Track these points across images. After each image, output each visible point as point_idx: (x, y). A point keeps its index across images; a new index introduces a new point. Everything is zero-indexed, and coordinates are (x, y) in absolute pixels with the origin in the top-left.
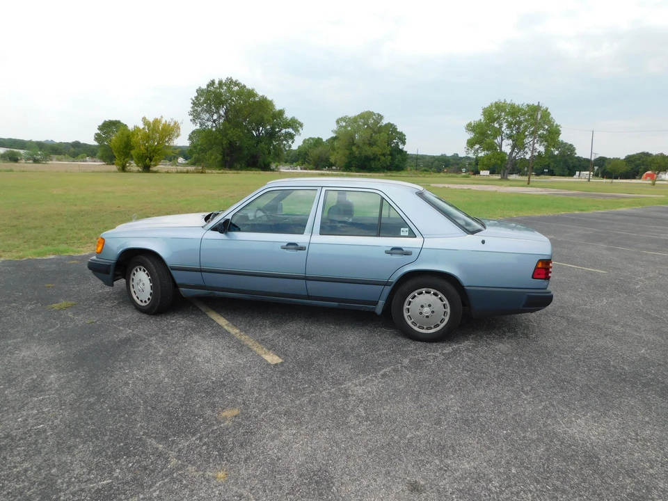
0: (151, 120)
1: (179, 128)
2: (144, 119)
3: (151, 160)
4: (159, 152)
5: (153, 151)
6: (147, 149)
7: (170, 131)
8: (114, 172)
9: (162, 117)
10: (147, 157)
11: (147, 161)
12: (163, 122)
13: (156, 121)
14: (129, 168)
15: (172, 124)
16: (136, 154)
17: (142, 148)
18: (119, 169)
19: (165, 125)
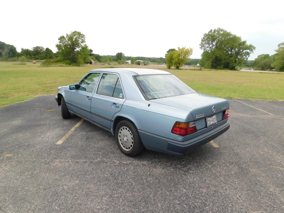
0: (181, 48)
1: (192, 51)
2: (179, 47)
3: (179, 64)
4: (183, 61)
5: (180, 61)
6: (178, 60)
7: (188, 52)
8: (166, 69)
9: (185, 47)
10: (178, 63)
11: (178, 64)
12: (186, 49)
13: (183, 48)
14: (171, 67)
15: (189, 49)
16: (174, 62)
17: (176, 59)
18: (168, 68)
19: (187, 49)
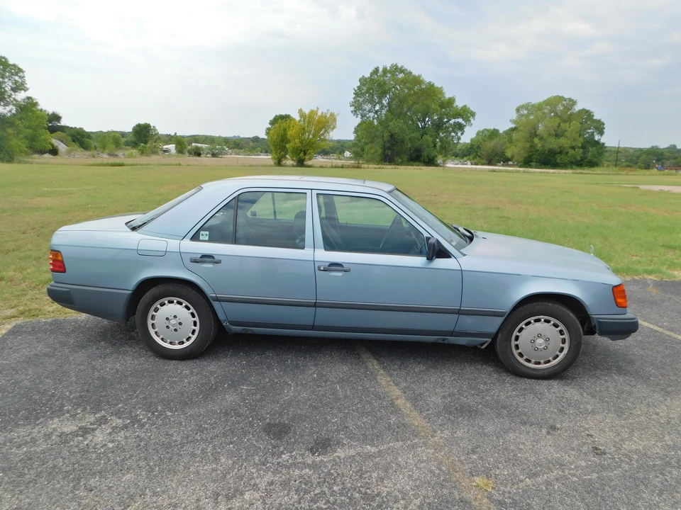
0: (307, 111)
1: (335, 120)
2: (300, 111)
3: (305, 154)
4: (314, 145)
5: (307, 145)
6: (301, 142)
7: (326, 123)
8: (271, 166)
9: (318, 108)
10: (301, 151)
11: (302, 154)
12: (319, 113)
13: (312, 112)
14: (284, 162)
15: (328, 116)
16: (291, 148)
17: (297, 141)
18: (275, 163)
19: (321, 116)
